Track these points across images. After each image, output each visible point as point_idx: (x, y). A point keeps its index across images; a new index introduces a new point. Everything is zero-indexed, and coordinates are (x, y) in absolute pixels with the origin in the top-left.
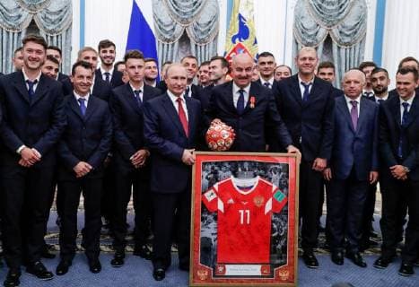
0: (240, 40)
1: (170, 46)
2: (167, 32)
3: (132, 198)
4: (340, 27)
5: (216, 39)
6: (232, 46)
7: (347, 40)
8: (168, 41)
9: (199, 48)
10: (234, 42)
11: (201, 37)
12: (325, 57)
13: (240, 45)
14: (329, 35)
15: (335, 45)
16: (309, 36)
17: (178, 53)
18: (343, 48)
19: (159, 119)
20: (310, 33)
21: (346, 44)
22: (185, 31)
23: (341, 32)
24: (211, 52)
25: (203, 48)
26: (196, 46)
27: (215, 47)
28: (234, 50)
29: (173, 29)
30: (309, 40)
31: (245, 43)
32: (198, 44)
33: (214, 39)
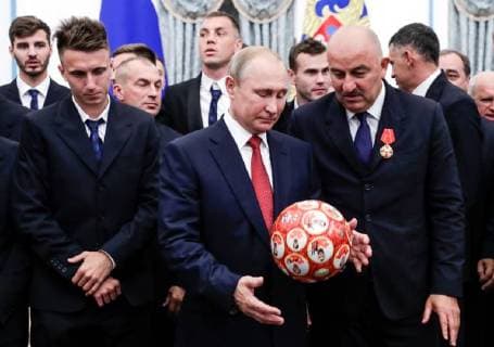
0: (332, 9)
5: (290, 9)
8: (194, 16)
9: (257, 28)
10: (318, 12)
11: (260, 7)
13: (332, 20)
19: (199, 189)
25: (266, 27)
26: (252, 24)
27: (290, 24)
28: (321, 31)
30: (483, 5)
31: (343, 15)
32: (257, 21)
33: (288, 10)
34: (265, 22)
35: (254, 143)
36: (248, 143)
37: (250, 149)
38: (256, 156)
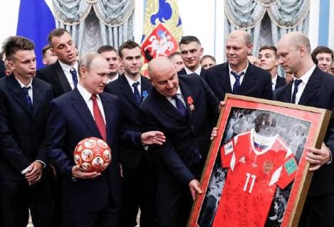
0: (161, 20)
1: (74, 28)
2: (69, 11)
3: (30, 220)
4: (279, 3)
5: (131, 18)
6: (151, 28)
7: (288, 19)
8: (71, 21)
9: (110, 29)
10: (153, 22)
11: (112, 17)
12: (263, 40)
13: (161, 26)
14: (266, 14)
15: (274, 25)
16: (244, 15)
17: (84, 36)
18: (284, 28)
20: (245, 12)
21: (286, 24)
22: (92, 9)
23: (280, 10)
24: (125, 35)
25: (115, 29)
26: (107, 27)
27: (130, 28)
28: (154, 33)
29: (78, 6)
30: (244, 20)
31: (168, 24)
32: (110, 25)
33: (129, 19)
34: (116, 26)
35: (93, 98)
36: (91, 98)
37: (91, 101)
38: (95, 104)
